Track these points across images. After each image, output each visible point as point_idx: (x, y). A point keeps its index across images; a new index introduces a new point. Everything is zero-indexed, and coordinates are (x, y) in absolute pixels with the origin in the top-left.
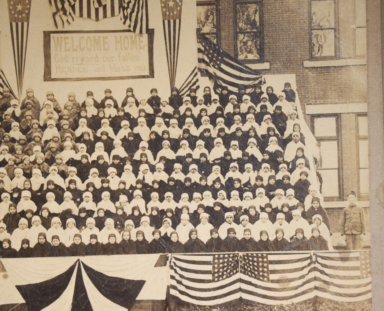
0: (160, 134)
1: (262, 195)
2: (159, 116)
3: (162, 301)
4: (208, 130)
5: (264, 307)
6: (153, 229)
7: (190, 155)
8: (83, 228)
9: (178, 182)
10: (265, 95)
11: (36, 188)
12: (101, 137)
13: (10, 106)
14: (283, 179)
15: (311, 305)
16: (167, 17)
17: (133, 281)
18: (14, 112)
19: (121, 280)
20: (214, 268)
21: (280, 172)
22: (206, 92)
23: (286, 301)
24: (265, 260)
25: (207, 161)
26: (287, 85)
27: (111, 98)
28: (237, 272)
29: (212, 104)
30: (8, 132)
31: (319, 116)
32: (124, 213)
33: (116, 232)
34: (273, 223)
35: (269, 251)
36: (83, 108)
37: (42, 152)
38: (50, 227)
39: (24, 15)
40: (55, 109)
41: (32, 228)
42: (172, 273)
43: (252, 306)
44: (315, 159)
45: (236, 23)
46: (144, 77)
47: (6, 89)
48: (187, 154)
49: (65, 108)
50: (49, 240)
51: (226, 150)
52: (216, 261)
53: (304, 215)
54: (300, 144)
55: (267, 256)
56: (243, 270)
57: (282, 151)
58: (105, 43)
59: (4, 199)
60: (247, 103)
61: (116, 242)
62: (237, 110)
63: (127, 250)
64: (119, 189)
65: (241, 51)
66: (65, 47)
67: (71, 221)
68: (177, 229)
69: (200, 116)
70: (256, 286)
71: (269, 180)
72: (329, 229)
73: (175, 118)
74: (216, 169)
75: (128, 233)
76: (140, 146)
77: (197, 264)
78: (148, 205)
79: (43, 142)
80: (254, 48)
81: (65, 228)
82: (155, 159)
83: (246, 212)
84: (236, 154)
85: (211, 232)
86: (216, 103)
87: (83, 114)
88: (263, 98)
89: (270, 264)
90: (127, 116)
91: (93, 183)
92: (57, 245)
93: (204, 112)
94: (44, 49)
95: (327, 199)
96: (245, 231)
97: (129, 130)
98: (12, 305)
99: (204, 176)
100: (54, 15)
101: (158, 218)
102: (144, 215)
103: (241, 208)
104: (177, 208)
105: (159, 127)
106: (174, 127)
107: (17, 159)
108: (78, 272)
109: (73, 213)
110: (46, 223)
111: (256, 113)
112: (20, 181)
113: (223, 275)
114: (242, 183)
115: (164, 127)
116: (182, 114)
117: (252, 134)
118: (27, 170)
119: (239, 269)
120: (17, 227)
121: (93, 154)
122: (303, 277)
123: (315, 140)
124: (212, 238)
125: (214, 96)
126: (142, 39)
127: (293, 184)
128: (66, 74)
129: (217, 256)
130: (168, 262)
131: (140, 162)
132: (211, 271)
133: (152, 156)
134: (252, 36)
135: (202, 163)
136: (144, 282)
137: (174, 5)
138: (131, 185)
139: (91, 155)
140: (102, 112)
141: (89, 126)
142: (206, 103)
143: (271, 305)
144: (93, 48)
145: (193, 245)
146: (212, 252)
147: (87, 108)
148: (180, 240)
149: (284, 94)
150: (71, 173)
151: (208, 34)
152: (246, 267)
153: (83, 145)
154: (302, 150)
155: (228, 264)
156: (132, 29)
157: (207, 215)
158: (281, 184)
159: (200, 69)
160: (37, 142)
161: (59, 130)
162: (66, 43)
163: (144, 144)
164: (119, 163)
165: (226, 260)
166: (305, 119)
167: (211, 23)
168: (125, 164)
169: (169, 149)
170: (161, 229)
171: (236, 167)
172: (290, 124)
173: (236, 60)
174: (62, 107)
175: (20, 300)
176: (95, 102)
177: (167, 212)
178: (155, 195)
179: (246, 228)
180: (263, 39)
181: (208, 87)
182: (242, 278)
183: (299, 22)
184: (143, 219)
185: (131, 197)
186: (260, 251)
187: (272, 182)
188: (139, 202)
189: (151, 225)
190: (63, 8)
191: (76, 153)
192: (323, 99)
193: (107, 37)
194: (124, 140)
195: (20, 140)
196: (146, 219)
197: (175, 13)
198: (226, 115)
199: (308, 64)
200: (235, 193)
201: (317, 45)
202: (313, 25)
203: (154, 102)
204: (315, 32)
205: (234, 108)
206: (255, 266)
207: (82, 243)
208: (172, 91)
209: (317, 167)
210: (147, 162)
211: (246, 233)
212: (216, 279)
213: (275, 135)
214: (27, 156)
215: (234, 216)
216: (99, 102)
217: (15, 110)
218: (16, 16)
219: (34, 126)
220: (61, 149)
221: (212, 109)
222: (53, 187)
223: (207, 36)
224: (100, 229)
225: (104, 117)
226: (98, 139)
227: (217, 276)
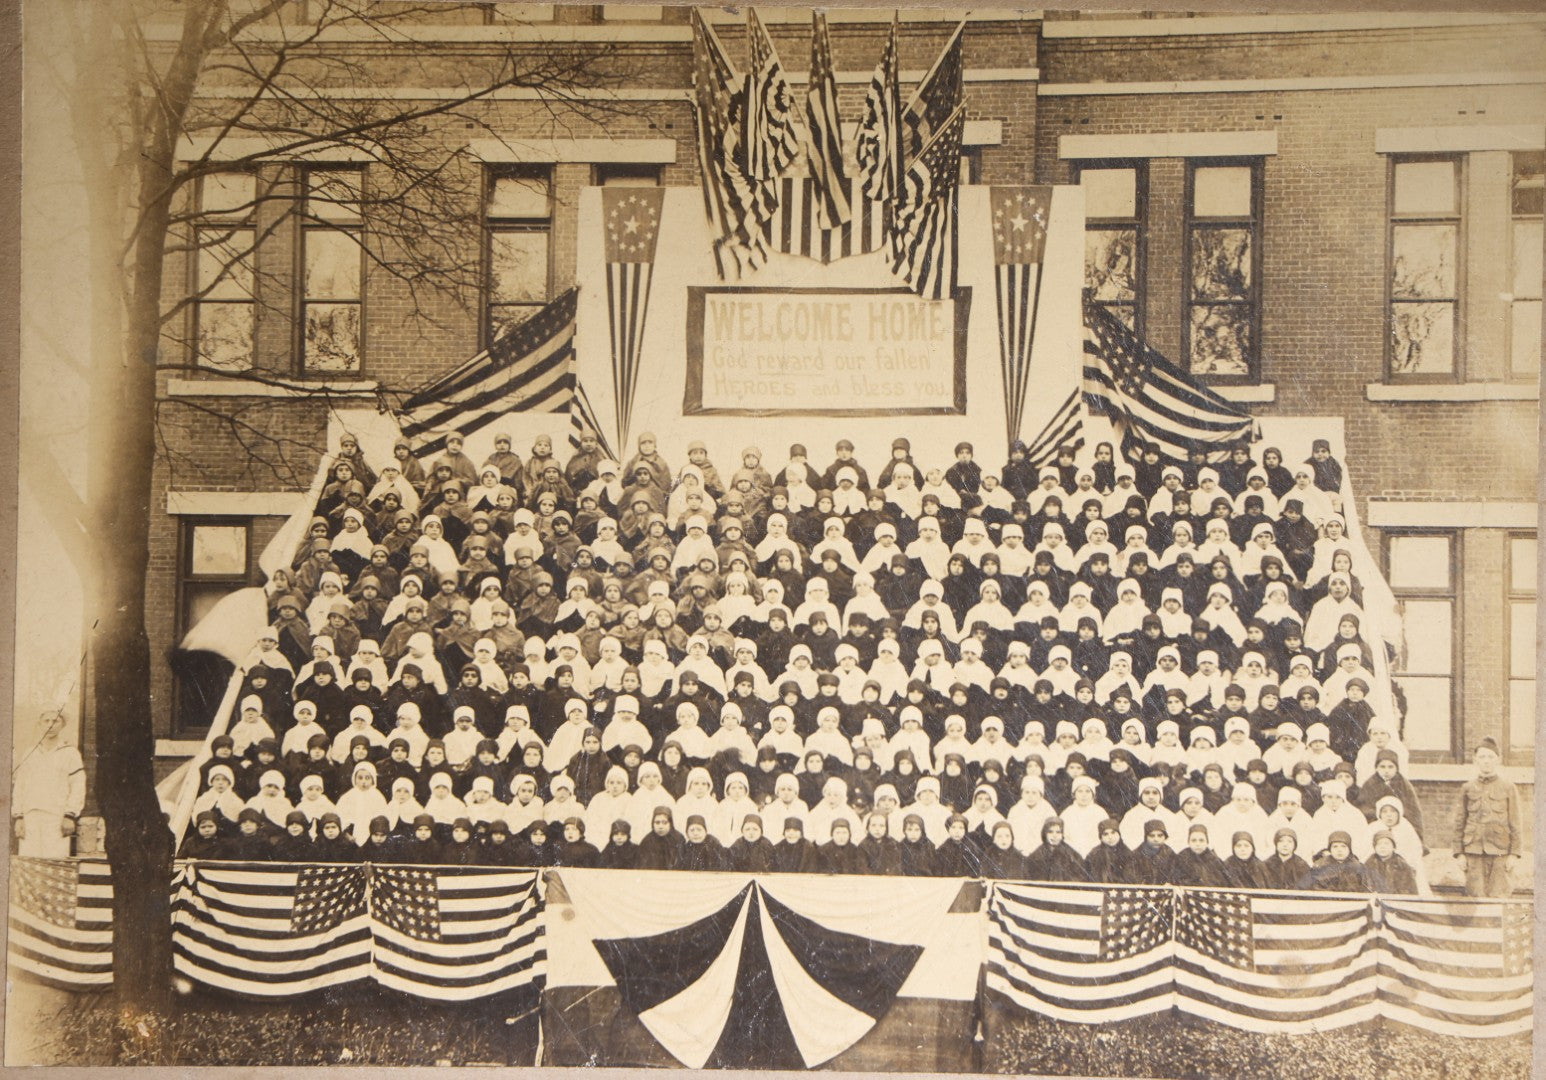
0: (976, 563)
1: (1242, 737)
2: (975, 517)
3: (966, 1004)
4: (1104, 558)
5: (1237, 1036)
6: (947, 811)
7: (1051, 622)
8: (768, 799)
9: (1017, 691)
10: (1259, 471)
11: (651, 690)
12: (821, 565)
13: (595, 478)
14: (1300, 696)
15: (1365, 1038)
16: (1007, 258)
17: (891, 946)
18: (605, 491)
19: (861, 942)
20: (1105, 923)
21: (1291, 677)
22: (1100, 457)
23: (1296, 1024)
24: (1244, 911)
25: (1098, 640)
26: (1321, 445)
27: (851, 463)
28: (1167, 938)
29: (1117, 488)
30: (589, 542)
31: (1403, 531)
32: (874, 766)
33: (850, 814)
34: (1269, 813)
35: (1254, 886)
36: (779, 488)
37: (670, 597)
38: (683, 793)
39: (642, 245)
40: (707, 488)
41: (638, 792)
42: (994, 930)
43: (1204, 1031)
44: (1389, 647)
45: (1188, 278)
46: (939, 411)
47: (588, 432)
48: (1044, 620)
49: (734, 486)
50: (680, 826)
51: (1147, 612)
52: (1112, 906)
53: (1353, 795)
54: (1349, 607)
55: (1248, 901)
56: (1183, 935)
57: (1300, 621)
58: (842, 320)
59: (572, 716)
60: (1208, 490)
61: (849, 842)
62: (1183, 508)
63: (878, 863)
64: (863, 703)
65: (1200, 351)
66: (742, 327)
67: (737, 780)
68: (1010, 815)
69: (1083, 520)
70: (1215, 978)
71: (1260, 698)
72: (1421, 838)
73: (1015, 522)
74: (1121, 661)
75: (882, 820)
76: (923, 592)
77: (1060, 911)
78: (937, 749)
79: (673, 571)
80: (1233, 346)
81: (720, 797)
82: (960, 627)
83: (1197, 780)
84: (1176, 623)
85: (1102, 829)
86: (1125, 486)
87: (779, 502)
88: (1254, 478)
89: (1257, 922)
90: (892, 512)
91: (796, 685)
92: (699, 841)
93: (1093, 508)
94: (688, 334)
95: (1417, 757)
96: (1191, 830)
97: (896, 550)
98: (584, 990)
99: (1087, 679)
100: (718, 245)
101: (962, 783)
102: (926, 773)
103: (1182, 768)
104: (1012, 760)
105: (975, 544)
106: (1012, 546)
107: (608, 614)
108: (750, 915)
109: (744, 761)
110: (675, 783)
111: (1233, 516)
112: (612, 670)
113: (1129, 943)
114: (1190, 702)
115: (987, 546)
116: (1034, 512)
117: (1220, 571)
118: (631, 641)
119: (1172, 932)
120: (602, 788)
121: (800, 609)
122: (1344, 962)
123: (1390, 595)
124: (1103, 845)
125: (1123, 469)
126: (938, 312)
127: (1326, 711)
128: (740, 398)
129: (1113, 894)
130: (984, 902)
131: (920, 635)
132: (1097, 933)
133: (953, 622)
134: (1230, 313)
135: (1083, 645)
136: (919, 951)
137: (1026, 226)
138: (895, 694)
139: (793, 610)
140: (827, 500)
141: (794, 534)
142: (1099, 487)
143: (1255, 1034)
144: (811, 332)
145: (1051, 860)
146: (1102, 881)
147: (789, 488)
148: (1017, 846)
149: (1310, 471)
150: (741, 656)
151: (1111, 304)
152: (1191, 927)
153: (776, 584)
154: (1356, 623)
155: (1143, 916)
156: (913, 286)
157: (1093, 784)
158: (1294, 711)
159: (1087, 397)
160: (660, 572)
161: (716, 543)
162: (743, 319)
163: (933, 587)
164: (866, 633)
165: (1138, 905)
166: (1366, 538)
167: (1121, 276)
168: (880, 638)
169: (998, 603)
170: (968, 814)
171: (1173, 660)
172: (1323, 550)
173: (1184, 374)
174: (726, 484)
175: (601, 976)
176: (811, 472)
177: (985, 768)
178: (955, 723)
179: (1195, 821)
180: (1260, 322)
181: (1107, 444)
182: (1179, 956)
183: (1359, 280)
184: (923, 784)
185: (892, 727)
186: (1230, 886)
187: (1270, 703)
188: (913, 738)
189: (943, 802)
190: (741, 229)
191: (757, 604)
192: (1417, 487)
193: (847, 306)
194: (881, 575)
195: (618, 564)
196: (929, 787)
197: (1029, 246)
198: (1153, 519)
199: (1378, 391)
200: (1168, 729)
201: (1405, 344)
202: (1396, 289)
203: (963, 478)
204: (1400, 308)
205: (1175, 502)
206: (1217, 926)
207: (762, 838)
208: (1012, 450)
209: (1395, 668)
210: (938, 635)
211: (1196, 835)
212: (1110, 955)
213: (1283, 578)
214: (632, 607)
215: (1165, 789)
216: (821, 472)
217: (610, 487)
218: (623, 246)
219: (654, 530)
220: (720, 591)
221: (1115, 501)
222: (695, 689)
223: (1110, 309)
224: (812, 804)
225: (832, 514)
226: (813, 570)
227: (1114, 945)
